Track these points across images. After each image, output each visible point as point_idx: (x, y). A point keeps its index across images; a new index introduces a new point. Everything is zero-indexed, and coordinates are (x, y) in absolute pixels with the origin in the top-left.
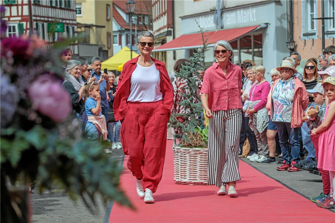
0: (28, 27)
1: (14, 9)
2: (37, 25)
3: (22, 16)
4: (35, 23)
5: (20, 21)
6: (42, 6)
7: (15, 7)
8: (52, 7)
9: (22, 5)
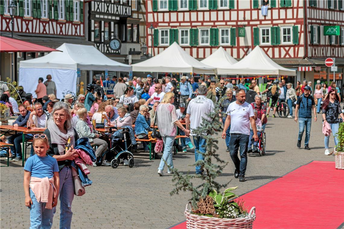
0: (303, 30)
1: (289, 11)
2: (312, 27)
3: (297, 19)
4: (310, 26)
5: (295, 24)
6: (319, 9)
7: (291, 10)
8: (330, 10)
9: (298, 8)
